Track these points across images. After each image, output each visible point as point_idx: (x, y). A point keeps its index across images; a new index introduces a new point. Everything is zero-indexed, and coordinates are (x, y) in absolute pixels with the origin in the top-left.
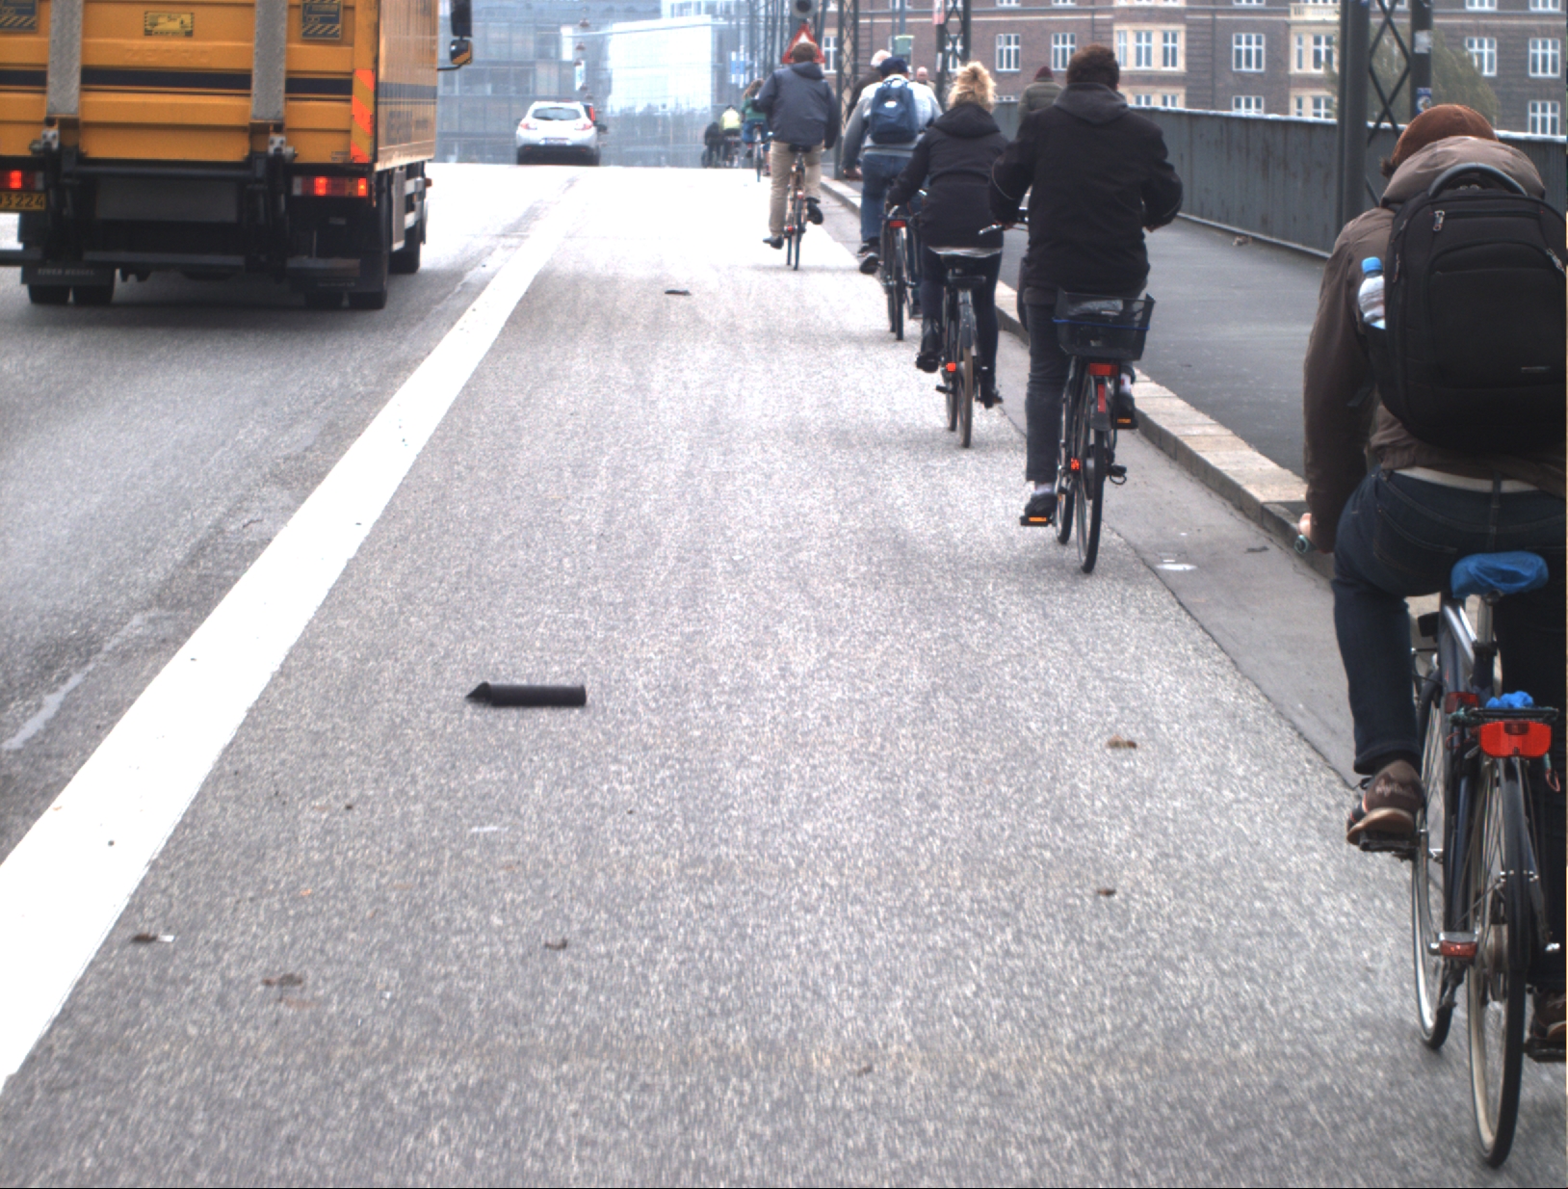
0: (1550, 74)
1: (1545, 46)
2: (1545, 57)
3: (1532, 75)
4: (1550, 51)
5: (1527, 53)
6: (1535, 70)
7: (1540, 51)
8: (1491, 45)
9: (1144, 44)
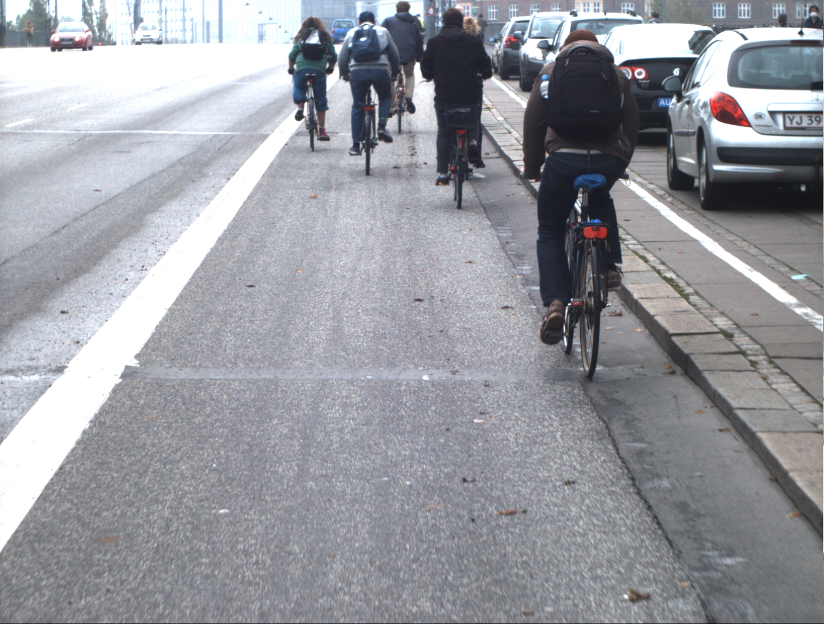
0: (746, 17)
1: (744, 6)
2: (744, 10)
3: (739, 17)
4: (746, 8)
5: (737, 9)
6: (741, 15)
7: (742, 8)
8: (723, 6)
9: (586, 8)
